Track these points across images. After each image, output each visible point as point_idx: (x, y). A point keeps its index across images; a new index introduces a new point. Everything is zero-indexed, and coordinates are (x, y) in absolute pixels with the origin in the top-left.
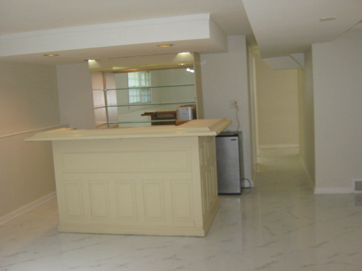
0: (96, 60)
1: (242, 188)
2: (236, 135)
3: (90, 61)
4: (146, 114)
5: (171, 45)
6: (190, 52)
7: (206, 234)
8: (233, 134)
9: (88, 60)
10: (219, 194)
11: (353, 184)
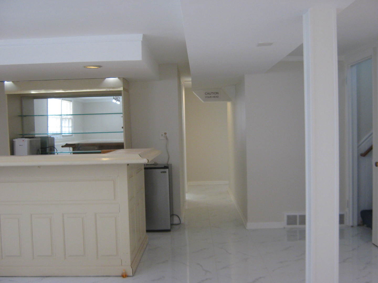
0: (13, 82)
1: (172, 225)
2: (166, 167)
3: (6, 82)
4: (67, 145)
5: (99, 66)
6: (119, 78)
7: (134, 273)
8: (163, 166)
9: (3, 82)
10: (148, 231)
11: (285, 218)
